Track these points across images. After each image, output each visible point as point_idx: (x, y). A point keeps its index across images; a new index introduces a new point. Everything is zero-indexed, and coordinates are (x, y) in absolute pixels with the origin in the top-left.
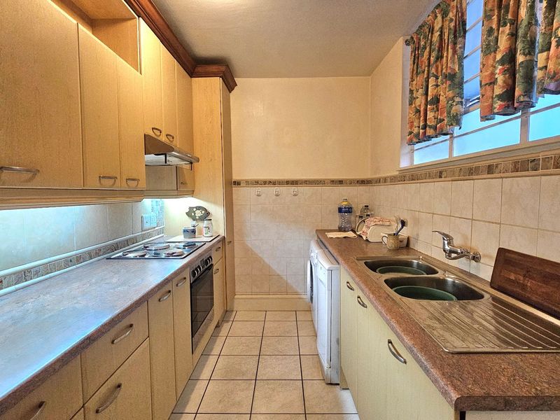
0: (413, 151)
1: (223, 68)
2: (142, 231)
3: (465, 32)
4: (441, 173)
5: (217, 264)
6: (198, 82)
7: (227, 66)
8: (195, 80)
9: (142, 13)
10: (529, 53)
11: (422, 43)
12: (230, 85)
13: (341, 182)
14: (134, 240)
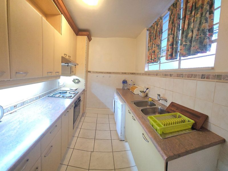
0: (149, 65)
1: (88, 33)
2: (59, 86)
3: (162, 32)
4: (157, 74)
5: (82, 99)
6: (79, 37)
7: (89, 33)
8: (78, 37)
9: (63, 13)
10: (176, 45)
11: (152, 32)
12: (90, 39)
13: (125, 73)
14: (56, 90)
